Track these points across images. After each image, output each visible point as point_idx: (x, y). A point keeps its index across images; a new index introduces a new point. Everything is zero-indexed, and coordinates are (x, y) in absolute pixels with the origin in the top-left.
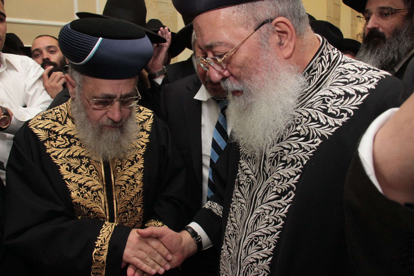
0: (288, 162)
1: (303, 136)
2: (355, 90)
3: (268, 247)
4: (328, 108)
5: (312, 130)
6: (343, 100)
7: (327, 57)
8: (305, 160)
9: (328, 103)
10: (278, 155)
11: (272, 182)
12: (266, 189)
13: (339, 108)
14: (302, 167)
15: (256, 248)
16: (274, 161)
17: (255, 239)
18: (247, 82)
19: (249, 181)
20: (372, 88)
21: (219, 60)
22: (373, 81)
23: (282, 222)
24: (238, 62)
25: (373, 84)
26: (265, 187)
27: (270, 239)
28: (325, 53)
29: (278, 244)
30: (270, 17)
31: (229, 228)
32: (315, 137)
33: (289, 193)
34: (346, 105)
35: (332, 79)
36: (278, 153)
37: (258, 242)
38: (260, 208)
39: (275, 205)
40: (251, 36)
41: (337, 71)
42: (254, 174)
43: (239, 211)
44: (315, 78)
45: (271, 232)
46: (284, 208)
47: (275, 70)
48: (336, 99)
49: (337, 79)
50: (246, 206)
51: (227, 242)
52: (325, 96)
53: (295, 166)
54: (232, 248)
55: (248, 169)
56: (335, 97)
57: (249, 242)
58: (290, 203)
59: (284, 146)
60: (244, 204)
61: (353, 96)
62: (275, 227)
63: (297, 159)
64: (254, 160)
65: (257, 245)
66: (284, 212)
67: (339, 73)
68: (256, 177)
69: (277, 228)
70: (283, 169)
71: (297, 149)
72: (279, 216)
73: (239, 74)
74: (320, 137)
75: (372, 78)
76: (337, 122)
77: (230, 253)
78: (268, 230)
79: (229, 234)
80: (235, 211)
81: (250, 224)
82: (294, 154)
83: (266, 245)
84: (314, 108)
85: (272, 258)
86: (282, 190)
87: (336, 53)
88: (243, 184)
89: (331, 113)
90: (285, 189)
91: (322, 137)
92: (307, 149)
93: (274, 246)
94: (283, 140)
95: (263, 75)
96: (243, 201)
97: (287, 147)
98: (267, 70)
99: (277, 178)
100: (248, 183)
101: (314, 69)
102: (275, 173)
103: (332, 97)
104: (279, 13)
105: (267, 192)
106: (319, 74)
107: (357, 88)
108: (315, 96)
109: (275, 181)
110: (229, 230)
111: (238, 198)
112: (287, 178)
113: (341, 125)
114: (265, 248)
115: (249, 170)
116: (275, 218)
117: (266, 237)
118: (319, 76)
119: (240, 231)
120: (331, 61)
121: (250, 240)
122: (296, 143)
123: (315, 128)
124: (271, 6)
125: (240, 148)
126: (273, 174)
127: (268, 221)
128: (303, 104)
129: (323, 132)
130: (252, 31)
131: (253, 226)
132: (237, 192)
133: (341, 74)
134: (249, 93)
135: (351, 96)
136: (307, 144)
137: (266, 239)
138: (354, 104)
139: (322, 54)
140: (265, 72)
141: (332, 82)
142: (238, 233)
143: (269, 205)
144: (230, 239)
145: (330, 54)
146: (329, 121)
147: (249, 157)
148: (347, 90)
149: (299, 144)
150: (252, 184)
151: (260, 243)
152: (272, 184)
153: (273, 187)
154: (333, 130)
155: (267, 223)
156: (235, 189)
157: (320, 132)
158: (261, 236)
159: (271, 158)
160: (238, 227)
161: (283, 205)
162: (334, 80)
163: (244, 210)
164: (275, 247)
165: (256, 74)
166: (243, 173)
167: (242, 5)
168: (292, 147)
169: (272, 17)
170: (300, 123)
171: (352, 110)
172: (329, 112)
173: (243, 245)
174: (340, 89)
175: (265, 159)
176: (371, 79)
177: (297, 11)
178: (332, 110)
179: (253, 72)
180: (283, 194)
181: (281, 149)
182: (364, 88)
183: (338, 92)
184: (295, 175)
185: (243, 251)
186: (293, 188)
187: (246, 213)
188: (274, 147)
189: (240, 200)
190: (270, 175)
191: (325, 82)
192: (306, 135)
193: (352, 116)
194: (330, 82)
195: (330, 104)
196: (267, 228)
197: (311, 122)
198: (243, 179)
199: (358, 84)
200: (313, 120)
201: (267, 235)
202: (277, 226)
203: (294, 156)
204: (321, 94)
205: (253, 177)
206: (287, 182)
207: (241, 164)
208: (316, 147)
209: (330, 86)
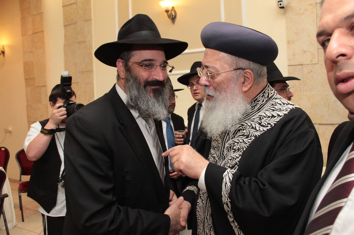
0: (236, 150)
2: (278, 114)
4: (262, 122)
5: (251, 133)
6: (270, 119)
7: (267, 94)
8: (244, 148)
9: (262, 120)
10: (231, 146)
11: (227, 161)
13: (267, 123)
14: (243, 151)
16: (229, 149)
20: (286, 113)
21: (209, 74)
22: (288, 110)
25: (288, 111)
26: (224, 164)
28: (266, 92)
32: (252, 136)
33: (236, 166)
34: (271, 121)
35: (267, 107)
41: (271, 103)
42: (218, 157)
44: (258, 105)
48: (267, 118)
49: (270, 107)
52: (261, 115)
53: (239, 151)
55: (214, 154)
59: (235, 141)
61: (276, 117)
63: (241, 148)
68: (219, 159)
70: (233, 153)
71: (242, 142)
74: (254, 137)
76: (264, 129)
84: (254, 121)
87: (272, 93)
89: (263, 125)
90: (233, 165)
92: (247, 142)
94: (235, 138)
97: (237, 141)
99: (230, 158)
101: (259, 100)
102: (229, 156)
103: (265, 117)
106: (260, 103)
107: (279, 113)
108: (256, 115)
109: (229, 160)
112: (235, 158)
118: (260, 105)
120: (269, 97)
122: (242, 139)
123: (253, 132)
128: (249, 119)
130: (232, 69)
133: (273, 105)
135: (275, 117)
136: (247, 140)
138: (275, 121)
139: (264, 92)
141: (267, 109)
144: (203, 195)
145: (269, 93)
146: (261, 128)
147: (215, 147)
148: (273, 114)
152: (227, 162)
153: (227, 164)
154: (262, 133)
157: (255, 134)
159: (227, 147)
169: (245, 68)
170: (246, 129)
171: (273, 123)
174: (270, 113)
175: (224, 148)
176: (287, 109)
181: (233, 143)
182: (282, 113)
183: (269, 115)
188: (230, 141)
190: (226, 157)
192: (248, 135)
193: (273, 126)
194: (265, 109)
195: (264, 120)
197: (251, 128)
199: (280, 111)
200: (253, 128)
203: (239, 146)
204: (259, 114)
207: (211, 152)
208: (251, 141)
209: (265, 111)
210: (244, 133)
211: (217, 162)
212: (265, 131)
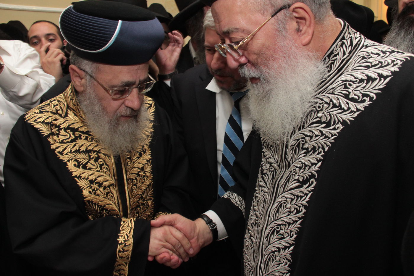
0: (309, 150)
1: (324, 122)
2: (378, 74)
3: (290, 236)
4: (350, 93)
5: (334, 116)
6: (366, 84)
7: (349, 41)
8: (326, 146)
9: (350, 88)
10: (299, 143)
11: (294, 170)
12: (288, 178)
13: (361, 93)
14: (324, 154)
15: (278, 237)
16: (296, 149)
17: (277, 228)
18: (264, 69)
19: (272, 170)
20: (396, 70)
21: (235, 47)
22: (397, 64)
23: (304, 211)
24: (254, 49)
25: (397, 66)
26: (288, 175)
27: (291, 228)
28: (347, 37)
29: (300, 233)
30: (288, 2)
31: (252, 217)
32: (336, 123)
33: (311, 180)
34: (368, 89)
35: (354, 63)
36: (299, 141)
37: (280, 231)
38: (282, 196)
39: (296, 193)
40: (268, 23)
41: (360, 55)
42: (277, 162)
43: (262, 200)
44: (337, 63)
45: (292, 220)
46: (306, 196)
47: (293, 58)
48: (358, 83)
49: (359, 63)
50: (269, 195)
51: (250, 231)
52: (346, 81)
53: (317, 153)
54: (254, 237)
55: (270, 158)
56: (357, 82)
58: (312, 191)
59: (305, 133)
60: (267, 193)
61: (376, 79)
62: (297, 216)
63: (318, 146)
64: (276, 148)
65: (279, 234)
66: (305, 201)
67: (361, 57)
68: (279, 166)
69: (299, 216)
70: (304, 156)
71: (318, 136)
72: (300, 205)
73: (256, 60)
74: (341, 123)
75: (396, 60)
76: (359, 107)
77: (252, 242)
78: (290, 218)
79: (252, 223)
80: (258, 199)
81: (271, 213)
83: (288, 233)
84: (335, 93)
85: (294, 247)
86: (304, 177)
87: (358, 37)
88: (266, 173)
89: (352, 98)
90: (307, 177)
91: (344, 123)
92: (329, 136)
93: (296, 234)
94: (305, 127)
95: (280, 61)
96: (266, 190)
97: (308, 134)
98: (285, 57)
99: (299, 166)
100: (271, 172)
101: (336, 53)
102: (297, 161)
103: (353, 82)
105: (288, 180)
106: (340, 59)
107: (380, 71)
108: (336, 81)
109: (297, 169)
110: (252, 219)
111: (261, 187)
112: (308, 165)
113: (363, 109)
116: (297, 206)
117: (287, 226)
118: (340, 61)
119: (262, 220)
120: (353, 45)
121: (272, 229)
122: (318, 129)
123: (336, 114)
126: (295, 162)
128: (324, 90)
129: (345, 118)
130: (269, 17)
131: (275, 215)
132: (260, 181)
133: (364, 58)
134: (267, 80)
135: (374, 80)
136: (329, 131)
137: (288, 228)
138: (377, 88)
139: (343, 38)
140: (282, 59)
141: (354, 67)
142: (261, 222)
143: (291, 194)
144: (253, 227)
145: (351, 38)
146: (351, 106)
147: (271, 146)
148: (370, 74)
149: (320, 131)
150: (275, 173)
152: (294, 172)
153: (294, 175)
154: (355, 115)
155: (289, 211)
156: (259, 178)
157: (341, 118)
158: (283, 225)
159: (292, 145)
160: (261, 216)
161: (305, 193)
162: (356, 64)
163: (266, 198)
164: (297, 236)
165: (273, 61)
166: (266, 162)
168: (314, 134)
169: (290, 2)
170: (322, 110)
171: (375, 94)
172: (350, 97)
173: (265, 234)
174: (363, 73)
175: (287, 147)
178: (354, 95)
179: (270, 59)
180: (305, 181)
181: (302, 137)
182: (387, 70)
183: (360, 76)
184: (317, 162)
185: (265, 240)
186: (315, 176)
187: (269, 201)
188: (296, 134)
189: (263, 188)
190: (292, 163)
191: (347, 67)
192: (328, 121)
193: (375, 100)
194: (351, 67)
195: (352, 89)
196: (289, 216)
197: (332, 108)
198: (266, 167)
199: (380, 67)
200: (334, 106)
201: (289, 224)
202: (299, 214)
203: (315, 143)
204: (342, 79)
205: (275, 165)
206: (308, 170)
207: (264, 153)
208: (337, 133)
209: (352, 71)
210: (320, 118)
211: (275, 171)
212: (360, 110)
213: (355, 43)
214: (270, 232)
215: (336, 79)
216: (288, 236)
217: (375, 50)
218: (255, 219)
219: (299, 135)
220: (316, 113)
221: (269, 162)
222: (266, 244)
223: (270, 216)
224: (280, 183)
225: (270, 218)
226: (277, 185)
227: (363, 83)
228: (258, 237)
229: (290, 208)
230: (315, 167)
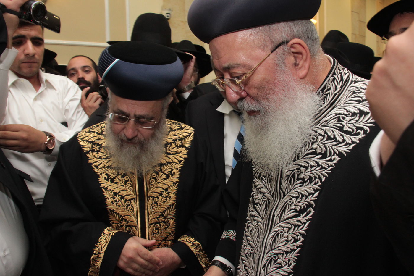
0: (306, 180)
1: (320, 154)
3: (288, 265)
4: (343, 126)
5: (329, 148)
6: (359, 118)
7: (339, 76)
8: (323, 177)
9: (343, 121)
10: (294, 173)
11: (289, 199)
12: (284, 207)
13: (354, 126)
14: (321, 184)
15: (275, 266)
16: (291, 179)
17: (274, 257)
18: (264, 102)
19: (265, 200)
21: (238, 82)
23: (302, 239)
24: (255, 83)
26: (283, 204)
27: (290, 256)
28: (337, 73)
29: (298, 261)
30: (286, 38)
31: (245, 247)
32: (332, 154)
33: (309, 210)
34: (362, 122)
35: (345, 97)
36: (294, 171)
37: (277, 260)
38: (279, 226)
39: (293, 222)
40: (268, 57)
41: (350, 90)
42: (270, 192)
43: (256, 229)
44: (329, 97)
45: (290, 249)
46: (303, 225)
47: (292, 90)
48: (351, 116)
49: (350, 97)
50: (263, 224)
51: (244, 262)
52: (340, 114)
53: (313, 183)
54: (249, 267)
56: (350, 115)
57: (267, 260)
58: (310, 219)
59: (301, 164)
60: (261, 222)
61: (368, 113)
62: (295, 245)
63: (314, 176)
64: (269, 178)
65: (276, 263)
66: (303, 229)
67: (351, 92)
68: (272, 196)
69: (297, 245)
70: (300, 186)
71: (314, 166)
72: (298, 233)
73: (256, 94)
74: (337, 155)
76: (354, 139)
77: (248, 272)
78: (288, 247)
79: (245, 253)
80: (251, 229)
81: (268, 242)
82: (312, 172)
83: (286, 262)
84: (329, 125)
86: (301, 207)
87: (346, 72)
88: (258, 203)
89: (347, 131)
90: (304, 207)
91: (340, 154)
92: (325, 166)
93: (294, 263)
94: (300, 158)
95: (279, 94)
96: (260, 220)
97: (303, 164)
98: (284, 90)
99: (295, 195)
100: (264, 202)
101: (328, 88)
102: (292, 191)
103: (346, 115)
104: (294, 34)
105: (284, 210)
106: (332, 93)
109: (293, 199)
110: (245, 249)
111: (253, 217)
112: (305, 195)
113: (358, 142)
114: (285, 265)
115: (264, 189)
116: (295, 235)
117: (285, 255)
118: (333, 95)
119: (257, 249)
120: (343, 80)
121: (269, 259)
122: (313, 160)
123: (331, 146)
124: (287, 29)
125: (253, 167)
126: (290, 192)
127: (287, 239)
128: (318, 122)
129: (341, 150)
130: (269, 52)
131: (271, 244)
132: (252, 211)
133: (354, 92)
134: (266, 112)
135: (366, 114)
136: (325, 162)
137: (286, 257)
138: (370, 121)
139: (334, 74)
140: (282, 92)
141: (346, 100)
142: (256, 252)
143: (288, 223)
144: (247, 258)
145: (341, 73)
146: (346, 138)
148: (362, 108)
149: (316, 162)
150: (268, 203)
151: (279, 261)
152: (290, 202)
153: (291, 205)
154: (351, 147)
155: (286, 240)
156: (250, 208)
157: (337, 149)
158: (280, 254)
159: (287, 176)
160: (256, 246)
161: (302, 222)
162: (347, 98)
163: (260, 228)
164: (295, 265)
165: (273, 94)
166: (258, 192)
167: (259, 27)
168: (309, 165)
169: (288, 38)
170: (316, 141)
171: (368, 127)
172: (345, 129)
173: (262, 264)
174: (354, 107)
175: (281, 177)
177: (310, 32)
178: (347, 128)
179: (270, 93)
180: (302, 211)
181: (297, 167)
183: (353, 110)
184: (313, 192)
185: (262, 270)
186: (312, 205)
187: (264, 231)
188: (291, 165)
189: (256, 218)
190: (287, 193)
191: (339, 101)
192: (323, 152)
193: (368, 133)
194: (343, 101)
195: (346, 122)
196: (286, 245)
197: (327, 140)
198: (258, 197)
200: (329, 138)
201: (287, 253)
202: (297, 243)
203: (311, 173)
204: (335, 112)
205: (268, 195)
206: (305, 200)
207: (254, 183)
208: (334, 164)
209: (344, 105)
210: (315, 149)
212: (355, 142)
213: (345, 78)
214: (267, 262)
215: (329, 113)
216: (286, 265)
217: (364, 86)
218: (250, 249)
219: (294, 165)
220: (311, 144)
221: (262, 192)
222: (263, 274)
223: (267, 245)
224: (275, 213)
225: (267, 247)
226: (272, 214)
227: (356, 117)
228: (254, 267)
229: (287, 238)
230: (312, 196)
